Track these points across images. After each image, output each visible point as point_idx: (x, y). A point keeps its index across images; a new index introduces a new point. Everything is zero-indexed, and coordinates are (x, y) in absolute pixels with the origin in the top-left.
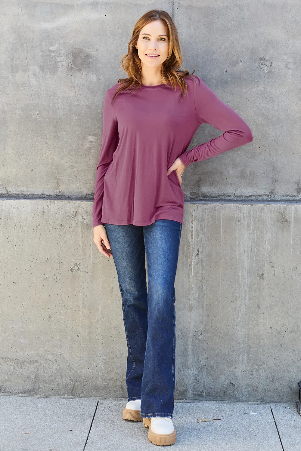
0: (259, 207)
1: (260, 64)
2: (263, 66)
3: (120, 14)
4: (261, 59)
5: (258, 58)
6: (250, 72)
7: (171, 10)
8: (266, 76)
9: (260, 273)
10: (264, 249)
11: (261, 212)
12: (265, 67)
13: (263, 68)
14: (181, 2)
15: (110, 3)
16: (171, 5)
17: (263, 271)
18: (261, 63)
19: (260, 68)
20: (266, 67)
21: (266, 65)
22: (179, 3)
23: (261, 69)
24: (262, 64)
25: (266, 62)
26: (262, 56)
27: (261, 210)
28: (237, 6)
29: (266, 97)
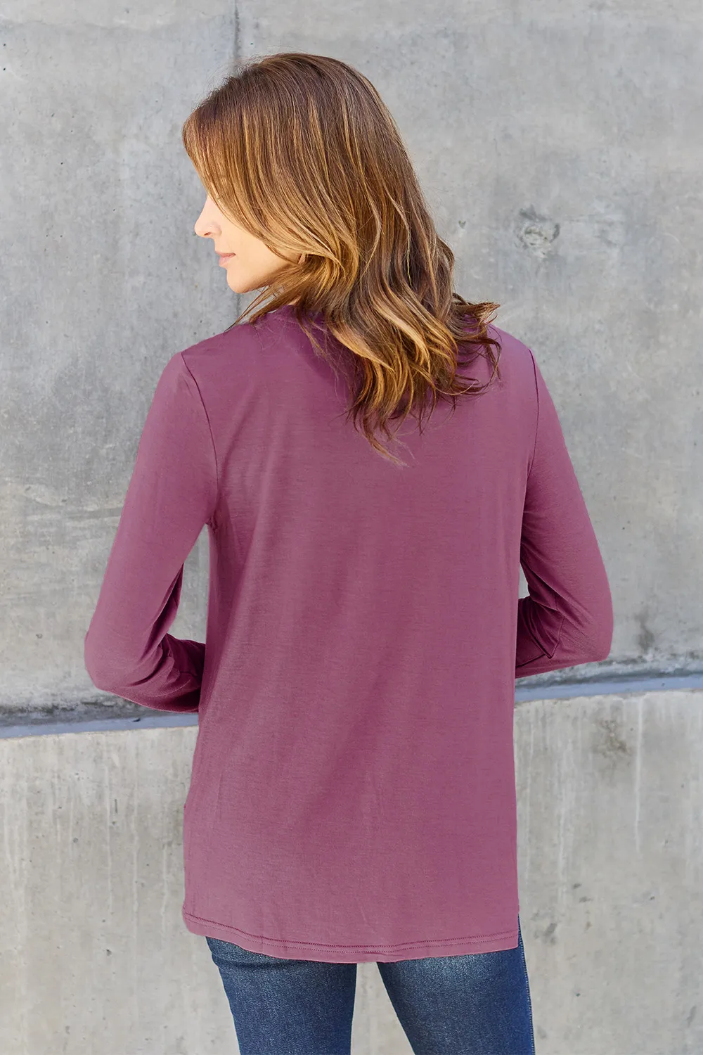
0: (537, 711)
1: (522, 233)
2: (529, 239)
3: (56, 65)
4: (525, 215)
5: (516, 213)
6: (492, 260)
7: (231, 51)
8: (542, 270)
9: (545, 924)
10: (555, 845)
11: (544, 726)
12: (536, 240)
13: (532, 244)
14: (264, 22)
15: (21, 25)
16: (231, 34)
17: (552, 917)
18: (524, 229)
19: (523, 244)
20: (539, 241)
21: (540, 234)
22: (257, 26)
23: (526, 246)
24: (528, 232)
25: (540, 225)
26: (526, 206)
27: (544, 719)
28: (446, 36)
29: (541, 340)
